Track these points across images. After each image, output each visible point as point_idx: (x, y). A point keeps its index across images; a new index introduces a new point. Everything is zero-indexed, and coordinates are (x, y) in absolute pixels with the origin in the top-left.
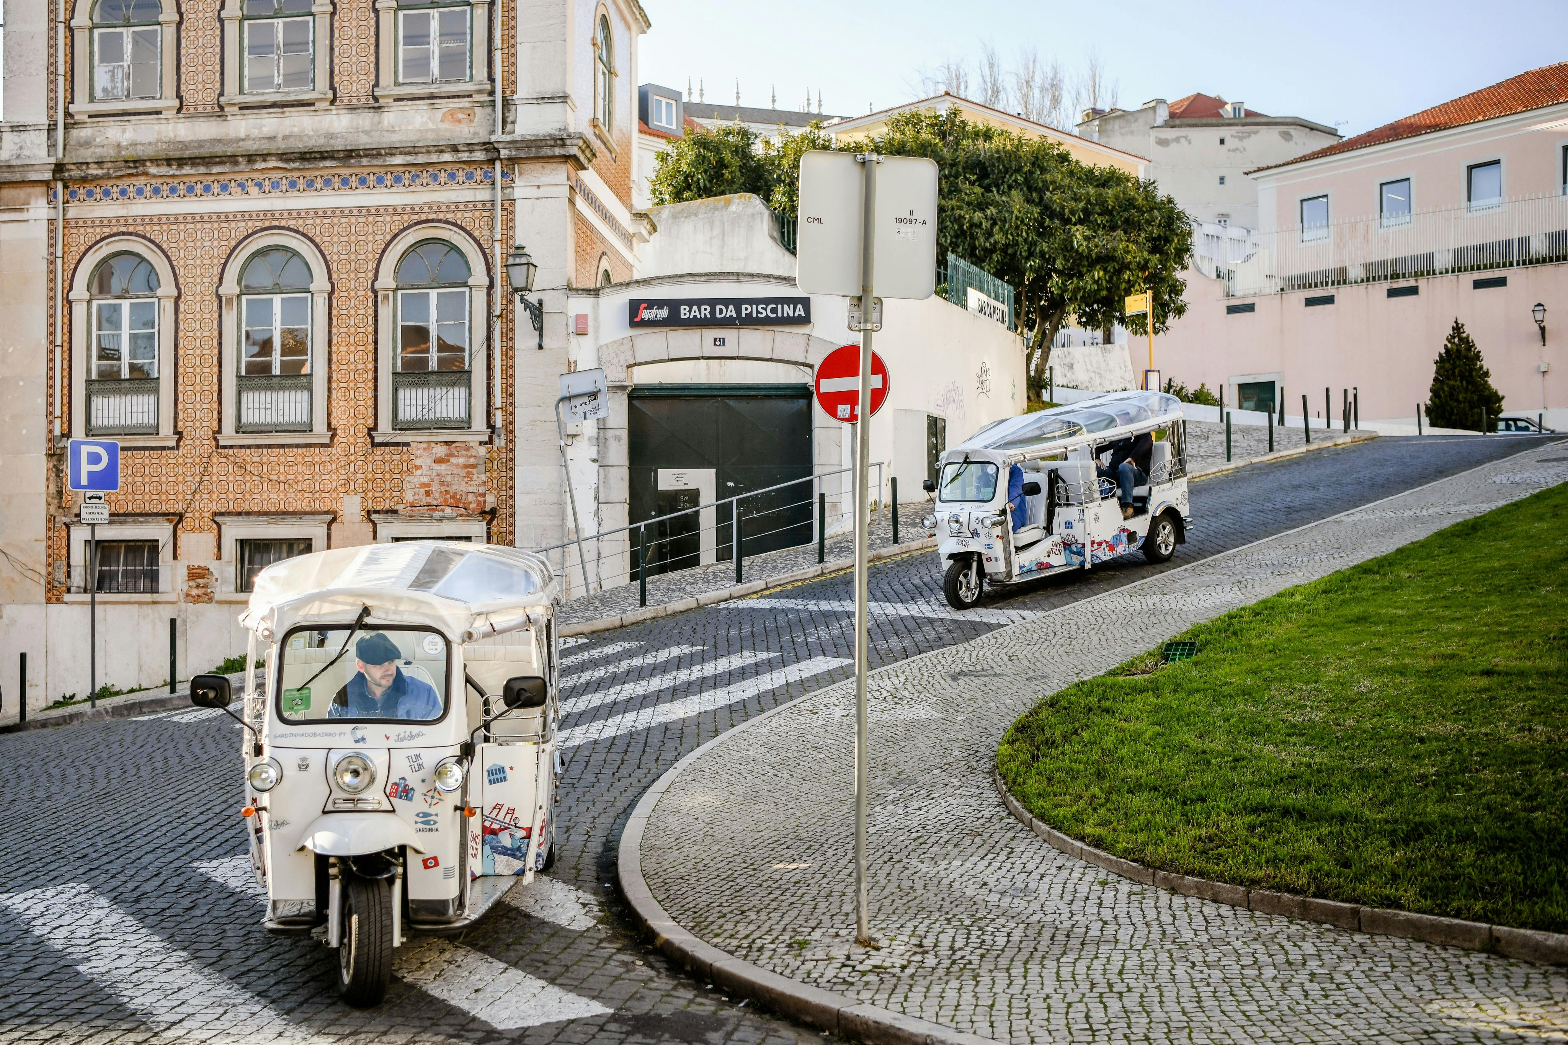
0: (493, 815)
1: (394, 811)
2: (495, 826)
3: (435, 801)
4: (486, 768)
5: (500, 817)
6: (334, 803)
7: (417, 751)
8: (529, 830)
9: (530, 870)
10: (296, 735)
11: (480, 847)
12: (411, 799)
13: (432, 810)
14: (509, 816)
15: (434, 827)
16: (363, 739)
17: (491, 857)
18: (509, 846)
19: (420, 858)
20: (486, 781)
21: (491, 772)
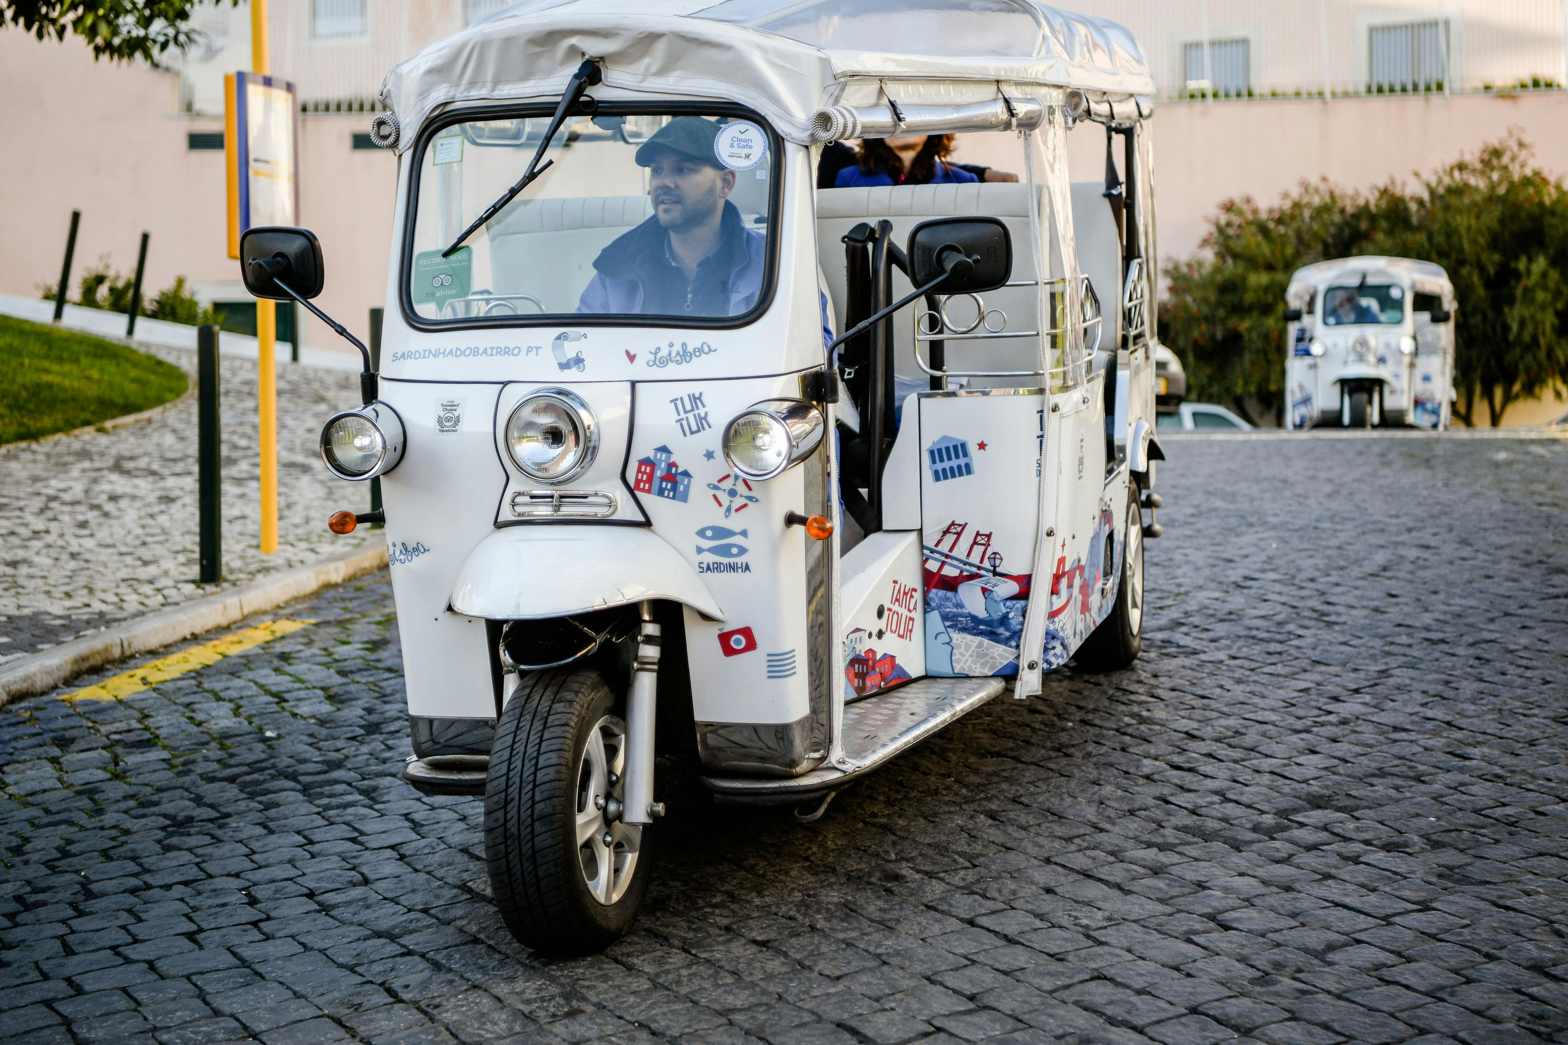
0: (944, 547)
1: (647, 524)
2: (950, 571)
3: (738, 502)
4: (927, 445)
5: (961, 551)
6: (514, 504)
7: (695, 388)
8: (1025, 583)
9: (1031, 666)
10: (437, 354)
11: (918, 615)
12: (684, 498)
13: (734, 523)
14: (978, 550)
15: (739, 560)
16: (578, 361)
17: (944, 638)
18: (982, 614)
19: (713, 631)
20: (928, 475)
21: (936, 455)
